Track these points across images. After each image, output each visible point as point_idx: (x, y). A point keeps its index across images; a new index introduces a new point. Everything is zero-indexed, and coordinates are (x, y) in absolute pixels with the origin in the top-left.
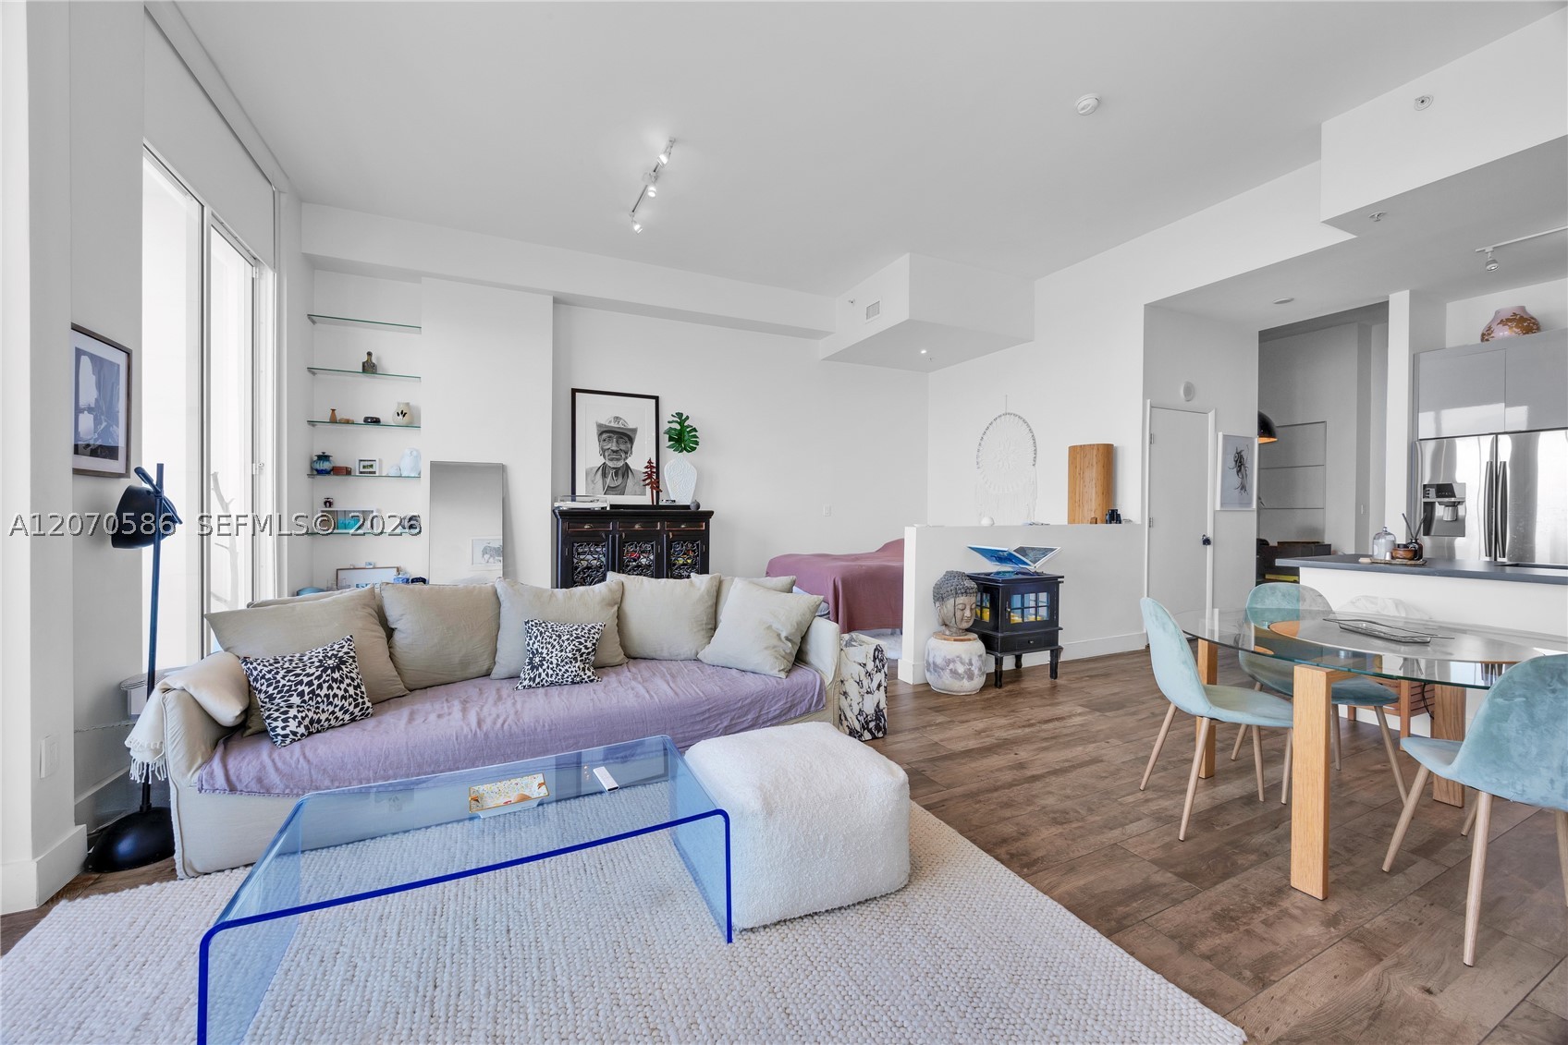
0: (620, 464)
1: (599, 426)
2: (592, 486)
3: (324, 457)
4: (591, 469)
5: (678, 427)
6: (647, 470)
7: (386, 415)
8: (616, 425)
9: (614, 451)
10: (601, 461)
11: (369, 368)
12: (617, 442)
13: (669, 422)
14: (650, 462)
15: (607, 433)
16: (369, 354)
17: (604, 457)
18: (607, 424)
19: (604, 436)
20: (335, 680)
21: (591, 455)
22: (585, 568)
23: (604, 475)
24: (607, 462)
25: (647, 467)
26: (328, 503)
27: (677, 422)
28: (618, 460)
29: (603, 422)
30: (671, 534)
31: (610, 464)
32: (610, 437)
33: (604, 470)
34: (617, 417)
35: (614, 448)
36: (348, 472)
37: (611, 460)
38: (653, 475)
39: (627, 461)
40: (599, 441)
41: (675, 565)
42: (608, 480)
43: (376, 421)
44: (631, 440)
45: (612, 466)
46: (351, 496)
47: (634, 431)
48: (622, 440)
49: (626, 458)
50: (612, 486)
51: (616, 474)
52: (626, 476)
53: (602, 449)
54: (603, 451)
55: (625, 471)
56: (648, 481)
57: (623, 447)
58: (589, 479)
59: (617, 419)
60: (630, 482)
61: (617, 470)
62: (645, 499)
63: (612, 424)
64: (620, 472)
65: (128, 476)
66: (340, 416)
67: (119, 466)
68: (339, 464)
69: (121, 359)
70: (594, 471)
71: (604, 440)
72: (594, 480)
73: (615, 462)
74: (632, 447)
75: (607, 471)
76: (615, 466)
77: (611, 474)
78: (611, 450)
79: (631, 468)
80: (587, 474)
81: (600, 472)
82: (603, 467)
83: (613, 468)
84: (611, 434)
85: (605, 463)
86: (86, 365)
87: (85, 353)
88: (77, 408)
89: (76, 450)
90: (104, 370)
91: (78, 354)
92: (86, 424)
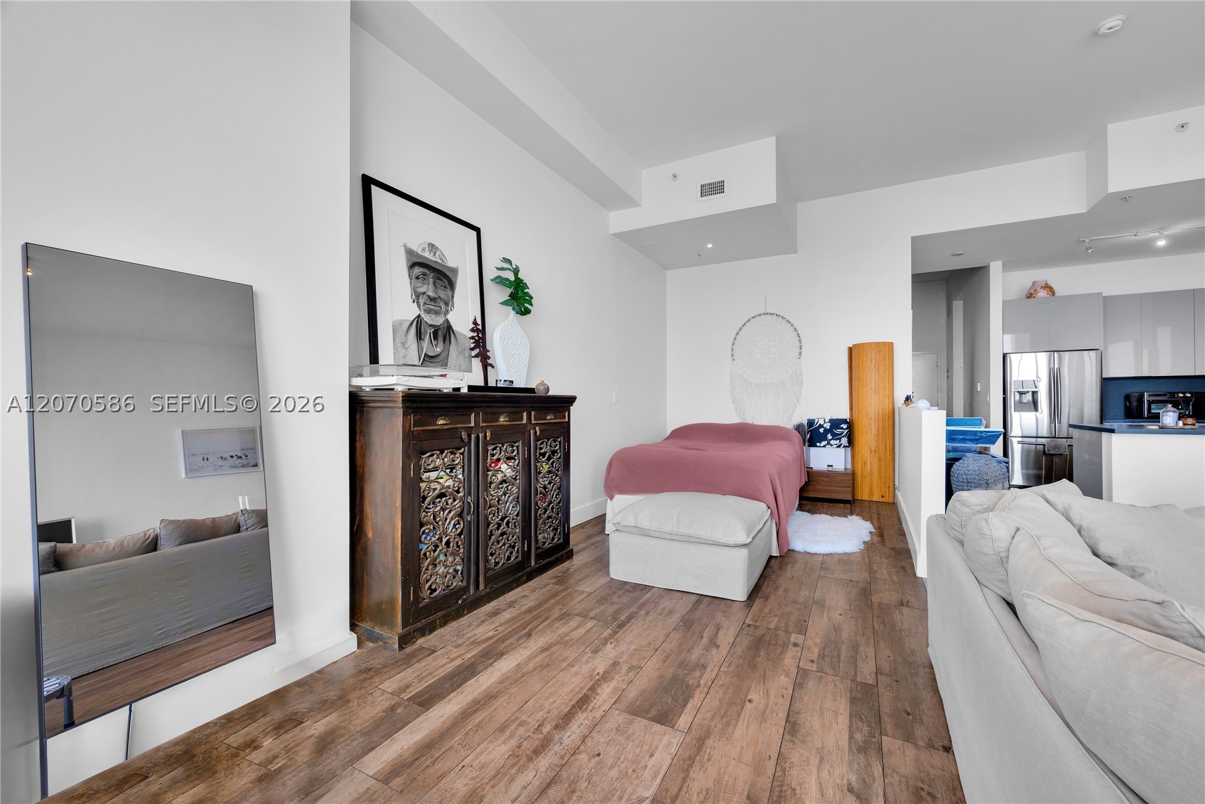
0: (440, 320)
1: (409, 252)
2: (402, 354)
4: (401, 323)
8: (432, 257)
9: (430, 299)
10: (417, 312)
12: (434, 283)
13: (498, 269)
14: (475, 323)
15: (421, 267)
17: (418, 306)
18: (420, 252)
19: (418, 270)
23: (419, 336)
24: (422, 315)
25: (472, 330)
27: (507, 269)
28: (437, 313)
29: (414, 247)
30: (537, 428)
31: (428, 318)
32: (424, 274)
33: (418, 326)
34: (433, 246)
35: (431, 294)
37: (428, 312)
38: (481, 343)
39: (449, 317)
40: (411, 279)
42: (426, 343)
44: (451, 285)
45: (430, 322)
48: (439, 283)
49: (447, 312)
50: (431, 354)
51: (436, 337)
53: (415, 291)
54: (417, 296)
55: (445, 333)
56: (474, 353)
57: (441, 294)
60: (453, 349)
61: (436, 331)
63: (427, 254)
64: (440, 333)
70: (406, 325)
71: (417, 278)
72: (406, 342)
73: (433, 316)
74: (453, 297)
75: (423, 330)
76: (434, 323)
77: (428, 334)
78: (428, 296)
79: (454, 328)
80: (395, 331)
81: (413, 330)
82: (417, 321)
83: (431, 326)
84: (426, 271)
85: (419, 316)
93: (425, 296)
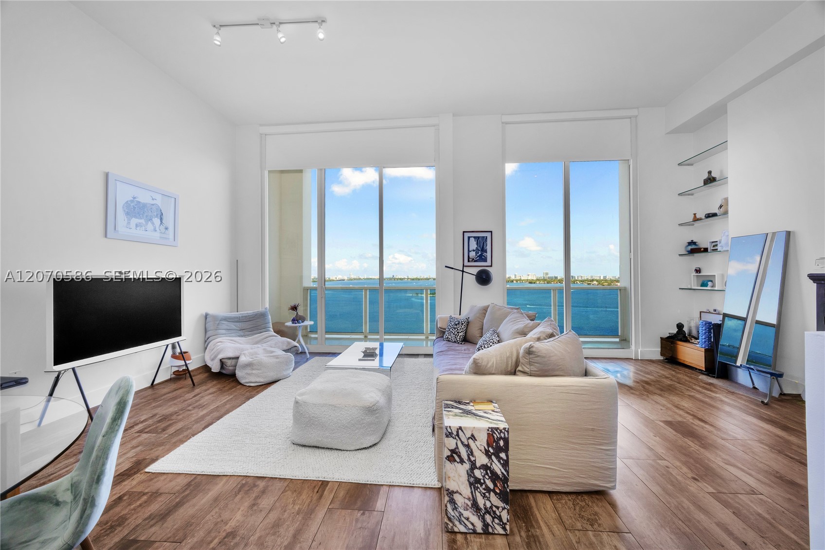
3: (692, 243)
7: (716, 211)
26: (698, 271)
43: (712, 215)
46: (709, 265)
65: (491, 266)
66: (698, 216)
67: (488, 263)
68: (703, 245)
69: (488, 235)
86: (472, 240)
87: (471, 237)
88: (469, 251)
89: (469, 261)
90: (480, 239)
91: (469, 238)
92: (473, 254)
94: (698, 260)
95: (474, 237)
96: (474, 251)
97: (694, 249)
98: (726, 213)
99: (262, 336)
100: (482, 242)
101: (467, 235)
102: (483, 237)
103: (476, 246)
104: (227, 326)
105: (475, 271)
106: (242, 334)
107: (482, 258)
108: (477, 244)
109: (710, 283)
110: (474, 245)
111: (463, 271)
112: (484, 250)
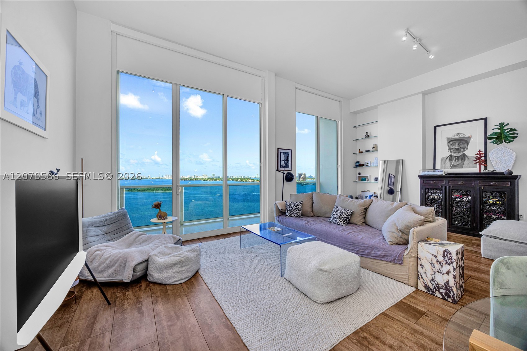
0: (460, 154)
1: (448, 139)
2: (444, 165)
3: (358, 162)
4: (444, 158)
5: (499, 131)
6: (477, 155)
7: (371, 149)
8: (458, 137)
9: (456, 149)
10: (450, 153)
11: (367, 136)
12: (459, 144)
13: (493, 129)
14: (480, 151)
15: (451, 141)
16: (367, 133)
17: (451, 152)
18: (453, 137)
19: (451, 143)
20: (295, 208)
21: (443, 151)
22: (432, 199)
23: (451, 160)
24: (453, 154)
25: (477, 154)
26: (360, 174)
27: (498, 129)
28: (459, 152)
29: (450, 137)
30: (482, 187)
32: (454, 143)
33: (451, 158)
34: (459, 133)
35: (457, 147)
36: (363, 165)
37: (455, 153)
38: (482, 158)
39: (465, 152)
40: (448, 145)
41: (487, 203)
42: (453, 162)
43: (369, 151)
44: (467, 142)
45: (455, 156)
46: (364, 172)
47: (469, 138)
48: (461, 143)
49: (464, 151)
50: (454, 164)
52: (464, 159)
53: (450, 149)
54: (450, 150)
55: (464, 157)
56: (478, 161)
57: (462, 146)
58: (442, 162)
59: (459, 134)
60: (466, 162)
61: (458, 158)
62: (475, 169)
63: (456, 137)
64: (460, 158)
65: (291, 170)
66: (361, 151)
67: (289, 169)
68: (361, 163)
69: (290, 152)
70: (445, 158)
71: (451, 145)
72: (445, 162)
73: (457, 154)
74: (467, 146)
75: (452, 158)
76: (457, 155)
77: (454, 159)
78: (455, 148)
79: (467, 155)
80: (441, 160)
81: (448, 159)
82: (450, 156)
83: (456, 156)
84: (455, 142)
85: (451, 154)
86: (282, 154)
87: (282, 152)
88: (281, 161)
89: (281, 167)
90: (286, 154)
91: (281, 152)
92: (283, 163)
93: (454, 149)
94: (359, 170)
95: (283, 153)
96: (283, 161)
97: (359, 165)
98: (377, 150)
99: (131, 236)
100: (287, 156)
101: (280, 151)
102: (288, 153)
103: (284, 158)
104: (95, 231)
105: (286, 172)
106: (110, 238)
107: (286, 166)
108: (285, 157)
109: (367, 179)
110: (283, 158)
111: (284, 173)
112: (288, 161)
